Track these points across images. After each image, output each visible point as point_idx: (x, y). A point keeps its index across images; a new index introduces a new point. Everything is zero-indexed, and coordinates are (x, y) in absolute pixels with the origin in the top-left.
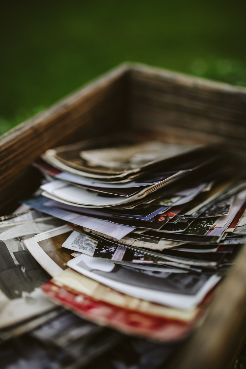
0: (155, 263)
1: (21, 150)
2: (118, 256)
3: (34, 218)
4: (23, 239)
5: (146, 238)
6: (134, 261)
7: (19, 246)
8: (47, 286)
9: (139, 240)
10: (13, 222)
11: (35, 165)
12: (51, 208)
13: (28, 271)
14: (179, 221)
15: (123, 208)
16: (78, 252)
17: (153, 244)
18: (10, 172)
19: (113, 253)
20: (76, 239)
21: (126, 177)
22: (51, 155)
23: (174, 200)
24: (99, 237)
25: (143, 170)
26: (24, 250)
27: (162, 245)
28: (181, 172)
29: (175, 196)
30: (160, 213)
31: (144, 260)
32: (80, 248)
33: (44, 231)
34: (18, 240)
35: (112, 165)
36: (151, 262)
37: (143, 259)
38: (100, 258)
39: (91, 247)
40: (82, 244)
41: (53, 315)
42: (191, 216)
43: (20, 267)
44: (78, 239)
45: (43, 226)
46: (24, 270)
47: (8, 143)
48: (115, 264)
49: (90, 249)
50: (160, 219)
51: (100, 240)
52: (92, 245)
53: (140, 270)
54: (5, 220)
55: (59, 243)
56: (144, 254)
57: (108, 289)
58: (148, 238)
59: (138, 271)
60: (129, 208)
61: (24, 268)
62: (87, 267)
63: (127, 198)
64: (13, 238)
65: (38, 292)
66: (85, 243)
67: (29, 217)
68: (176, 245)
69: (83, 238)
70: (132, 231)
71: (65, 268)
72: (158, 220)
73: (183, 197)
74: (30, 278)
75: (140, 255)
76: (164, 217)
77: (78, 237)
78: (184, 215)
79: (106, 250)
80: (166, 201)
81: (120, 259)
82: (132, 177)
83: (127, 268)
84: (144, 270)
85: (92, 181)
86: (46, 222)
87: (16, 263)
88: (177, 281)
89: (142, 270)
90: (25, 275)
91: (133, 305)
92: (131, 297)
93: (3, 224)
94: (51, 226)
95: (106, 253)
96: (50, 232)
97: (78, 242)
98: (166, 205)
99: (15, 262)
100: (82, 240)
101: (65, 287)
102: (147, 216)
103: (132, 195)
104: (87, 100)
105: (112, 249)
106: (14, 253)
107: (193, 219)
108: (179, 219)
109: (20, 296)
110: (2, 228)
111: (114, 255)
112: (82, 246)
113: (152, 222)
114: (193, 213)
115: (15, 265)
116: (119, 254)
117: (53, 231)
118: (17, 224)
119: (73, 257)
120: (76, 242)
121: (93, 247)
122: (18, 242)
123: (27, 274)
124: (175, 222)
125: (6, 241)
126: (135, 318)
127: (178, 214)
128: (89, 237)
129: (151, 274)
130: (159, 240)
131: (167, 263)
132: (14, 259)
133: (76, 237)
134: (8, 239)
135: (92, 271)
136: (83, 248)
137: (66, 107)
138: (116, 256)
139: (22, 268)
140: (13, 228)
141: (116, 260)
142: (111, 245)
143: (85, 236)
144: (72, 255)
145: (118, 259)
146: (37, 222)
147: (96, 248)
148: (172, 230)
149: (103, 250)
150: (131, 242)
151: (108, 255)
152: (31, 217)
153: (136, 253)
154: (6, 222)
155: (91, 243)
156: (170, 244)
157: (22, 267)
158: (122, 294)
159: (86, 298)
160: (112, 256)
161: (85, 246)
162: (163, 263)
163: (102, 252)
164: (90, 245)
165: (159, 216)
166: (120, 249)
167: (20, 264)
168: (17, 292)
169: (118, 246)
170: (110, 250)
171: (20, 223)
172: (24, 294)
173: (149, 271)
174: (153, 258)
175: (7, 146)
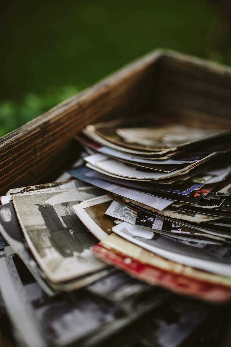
0: (192, 234)
1: (67, 123)
2: (158, 225)
3: (77, 186)
4: (69, 205)
5: (182, 211)
6: (173, 231)
7: (66, 211)
8: (97, 248)
9: (176, 212)
10: (59, 189)
11: (77, 138)
12: (93, 178)
13: (75, 234)
14: (212, 198)
15: (162, 183)
16: (119, 220)
17: (191, 217)
18: (56, 143)
19: (153, 222)
20: (117, 208)
21: (164, 155)
22: (90, 130)
23: (206, 178)
24: (138, 207)
25: (179, 149)
26: (70, 215)
27: (198, 218)
28: (214, 153)
29: (207, 175)
30: (196, 189)
31: (182, 231)
32: (121, 217)
33: (86, 199)
34: (64, 205)
35: (146, 143)
36: (189, 233)
37: (180, 230)
38: (142, 226)
39: (130, 216)
40: (122, 213)
41: (104, 273)
42: (223, 194)
43: (68, 229)
44: (118, 208)
45: (85, 194)
46: (72, 233)
47: (57, 116)
48: (154, 232)
49: (130, 218)
50: (196, 195)
51: (139, 210)
52: (131, 214)
53: (177, 239)
54: (52, 186)
55: (102, 211)
56: (181, 225)
57: (152, 255)
58: (184, 212)
59: (175, 240)
60: (168, 183)
61: (72, 230)
62: (130, 234)
63: (167, 173)
64: (60, 203)
65: (87, 253)
66: (124, 212)
67: (72, 185)
68: (211, 219)
69: (123, 208)
70: (171, 204)
71: (110, 233)
72: (194, 196)
73: (214, 176)
74: (78, 240)
75: (177, 226)
76: (199, 193)
77: (118, 206)
78: (218, 193)
79: (146, 220)
80: (199, 179)
81: (160, 228)
82: (170, 155)
83: (166, 237)
84: (181, 240)
85: (132, 156)
86: (87, 191)
87: (65, 226)
88: (213, 252)
89: (179, 240)
90: (73, 236)
91: (178, 269)
92: (175, 263)
93: (51, 190)
94: (92, 195)
95: (147, 223)
96: (93, 201)
97: (119, 211)
98: (200, 182)
99: (63, 225)
100: (122, 210)
101: (113, 250)
102: (184, 191)
103: (172, 171)
104: (125, 81)
105: (151, 219)
106: (62, 217)
107: (225, 197)
108: (212, 196)
109: (71, 255)
110: (50, 193)
111: (154, 225)
112: (122, 215)
113: (188, 197)
114: (225, 192)
115: (64, 227)
116: (158, 224)
117: (96, 200)
118: (63, 191)
119: (116, 224)
120: (117, 210)
121: (132, 216)
122: (64, 207)
123: (75, 236)
124: (209, 199)
125: (54, 205)
126: (182, 281)
127: (211, 191)
128: (128, 207)
129: (188, 244)
130: (195, 213)
131: (203, 235)
132: (62, 222)
133: (117, 206)
134: (56, 203)
135: (135, 237)
136: (124, 216)
137: (106, 86)
138: (156, 225)
139: (70, 231)
140: (60, 195)
141: (157, 229)
142: (150, 216)
143: (125, 206)
144: (114, 222)
145: (158, 228)
146: (80, 191)
147: (137, 217)
148: (206, 206)
149: (143, 219)
150: (169, 214)
151: (149, 225)
152: (74, 186)
153: (173, 224)
154: (53, 189)
155: (131, 213)
156: (206, 218)
157: (70, 229)
158: (166, 259)
159: (134, 261)
160: (152, 226)
161: (125, 215)
162: (200, 234)
163: (143, 221)
164: (130, 215)
165: (194, 192)
166: (158, 220)
167: (68, 227)
168: (68, 251)
169: (156, 217)
170: (149, 220)
171: (65, 190)
172: (76, 254)
173: (186, 241)
174: (190, 230)
175: (56, 119)
